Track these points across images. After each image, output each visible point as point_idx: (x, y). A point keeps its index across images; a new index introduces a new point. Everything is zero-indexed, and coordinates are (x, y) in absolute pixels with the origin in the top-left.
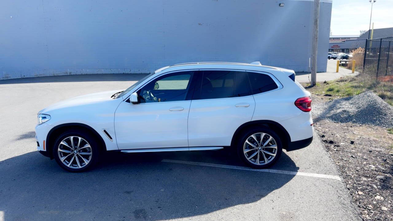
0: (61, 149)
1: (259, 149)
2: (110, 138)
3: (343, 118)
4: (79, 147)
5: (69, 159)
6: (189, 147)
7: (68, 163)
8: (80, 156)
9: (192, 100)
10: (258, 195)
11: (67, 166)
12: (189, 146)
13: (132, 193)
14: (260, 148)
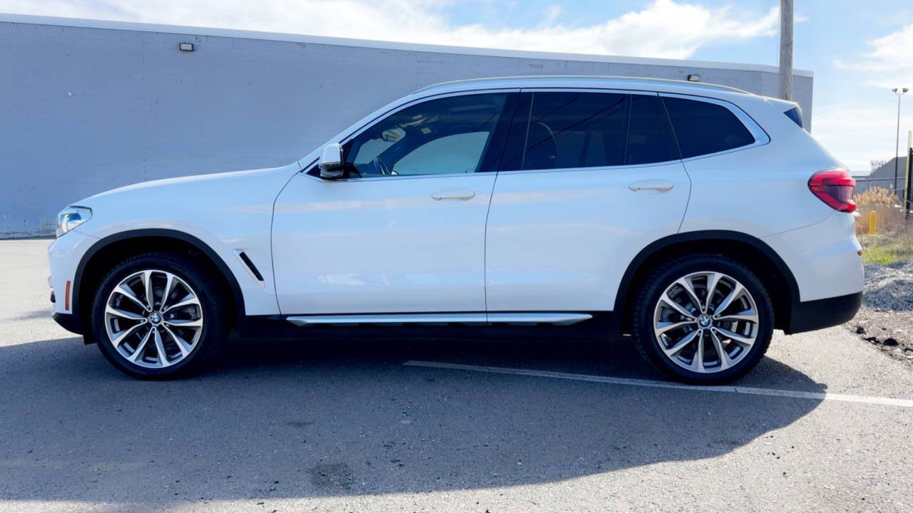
0: (114, 307)
1: (703, 323)
2: (256, 278)
3: (898, 301)
4: (164, 306)
5: (133, 341)
6: (487, 312)
7: (131, 350)
8: (169, 330)
9: (500, 173)
10: (722, 442)
11: (127, 361)
12: (488, 310)
13: (312, 426)
14: (706, 320)
